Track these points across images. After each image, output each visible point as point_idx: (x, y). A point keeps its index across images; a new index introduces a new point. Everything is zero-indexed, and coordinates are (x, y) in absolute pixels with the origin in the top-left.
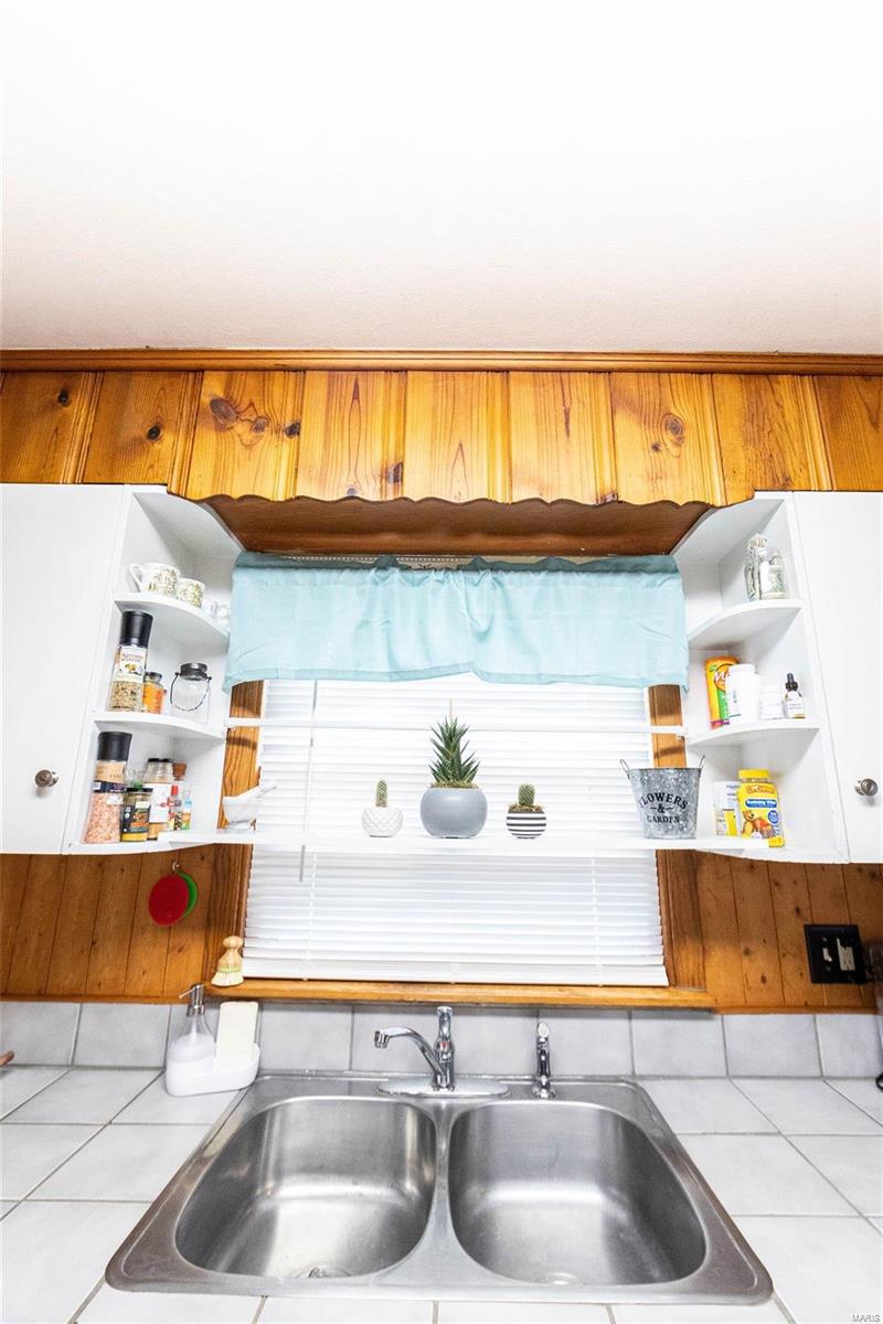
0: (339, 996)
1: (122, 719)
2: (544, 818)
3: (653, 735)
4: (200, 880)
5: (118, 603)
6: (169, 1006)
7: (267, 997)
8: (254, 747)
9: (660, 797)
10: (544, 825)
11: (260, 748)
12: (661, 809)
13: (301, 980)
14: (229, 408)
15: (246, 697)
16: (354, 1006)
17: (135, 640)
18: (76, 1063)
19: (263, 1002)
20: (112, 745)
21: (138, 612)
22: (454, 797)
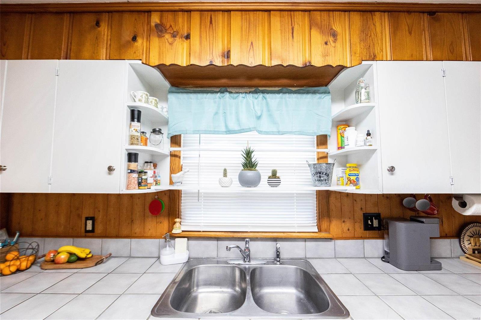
0: (213, 236)
1: (134, 148)
2: (280, 180)
3: (317, 152)
4: (165, 201)
5: (128, 106)
6: (159, 240)
7: (189, 236)
8: (180, 157)
9: (320, 173)
10: (280, 182)
11: (182, 158)
12: (320, 177)
13: (200, 231)
14: (162, 28)
15: (175, 140)
16: (218, 239)
17: (136, 120)
18: (131, 256)
19: (189, 238)
20: (132, 157)
21: (136, 109)
22: (250, 174)
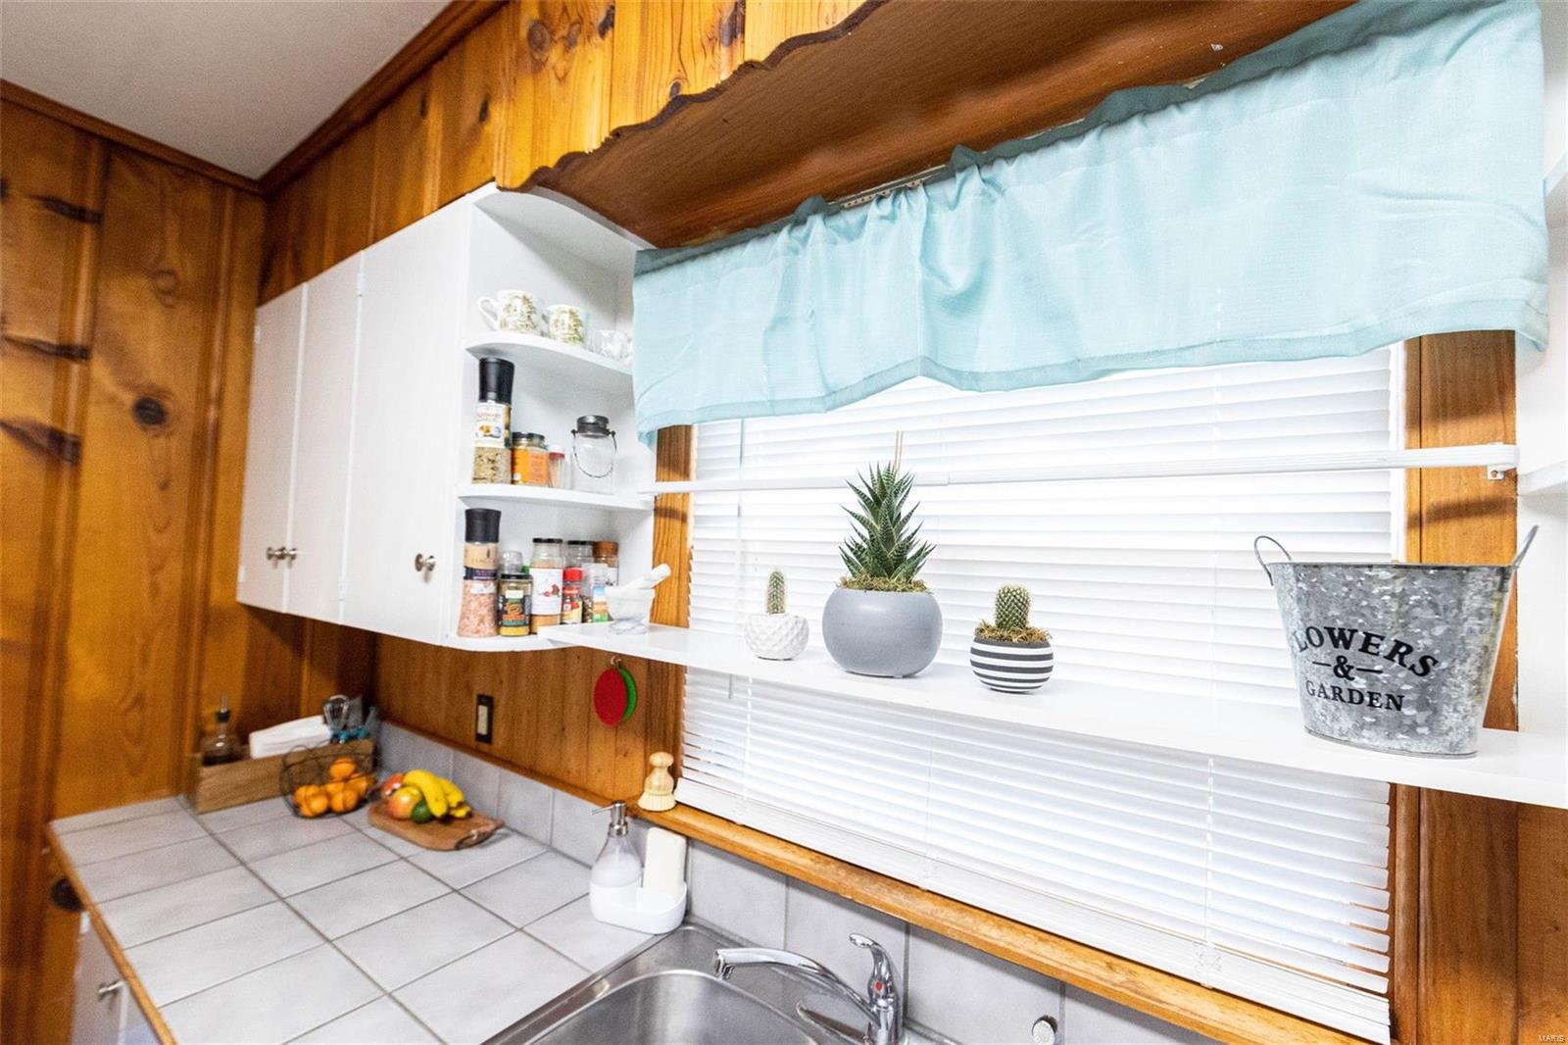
1: (494, 493)
2: (1049, 657)
4: (638, 680)
5: (469, 350)
7: (695, 835)
8: (684, 519)
11: (691, 520)
13: (733, 824)
14: (545, 32)
15: (672, 449)
16: (788, 878)
17: (492, 395)
18: (553, 845)
19: (691, 841)
20: (482, 524)
21: (492, 359)
22: (877, 606)
